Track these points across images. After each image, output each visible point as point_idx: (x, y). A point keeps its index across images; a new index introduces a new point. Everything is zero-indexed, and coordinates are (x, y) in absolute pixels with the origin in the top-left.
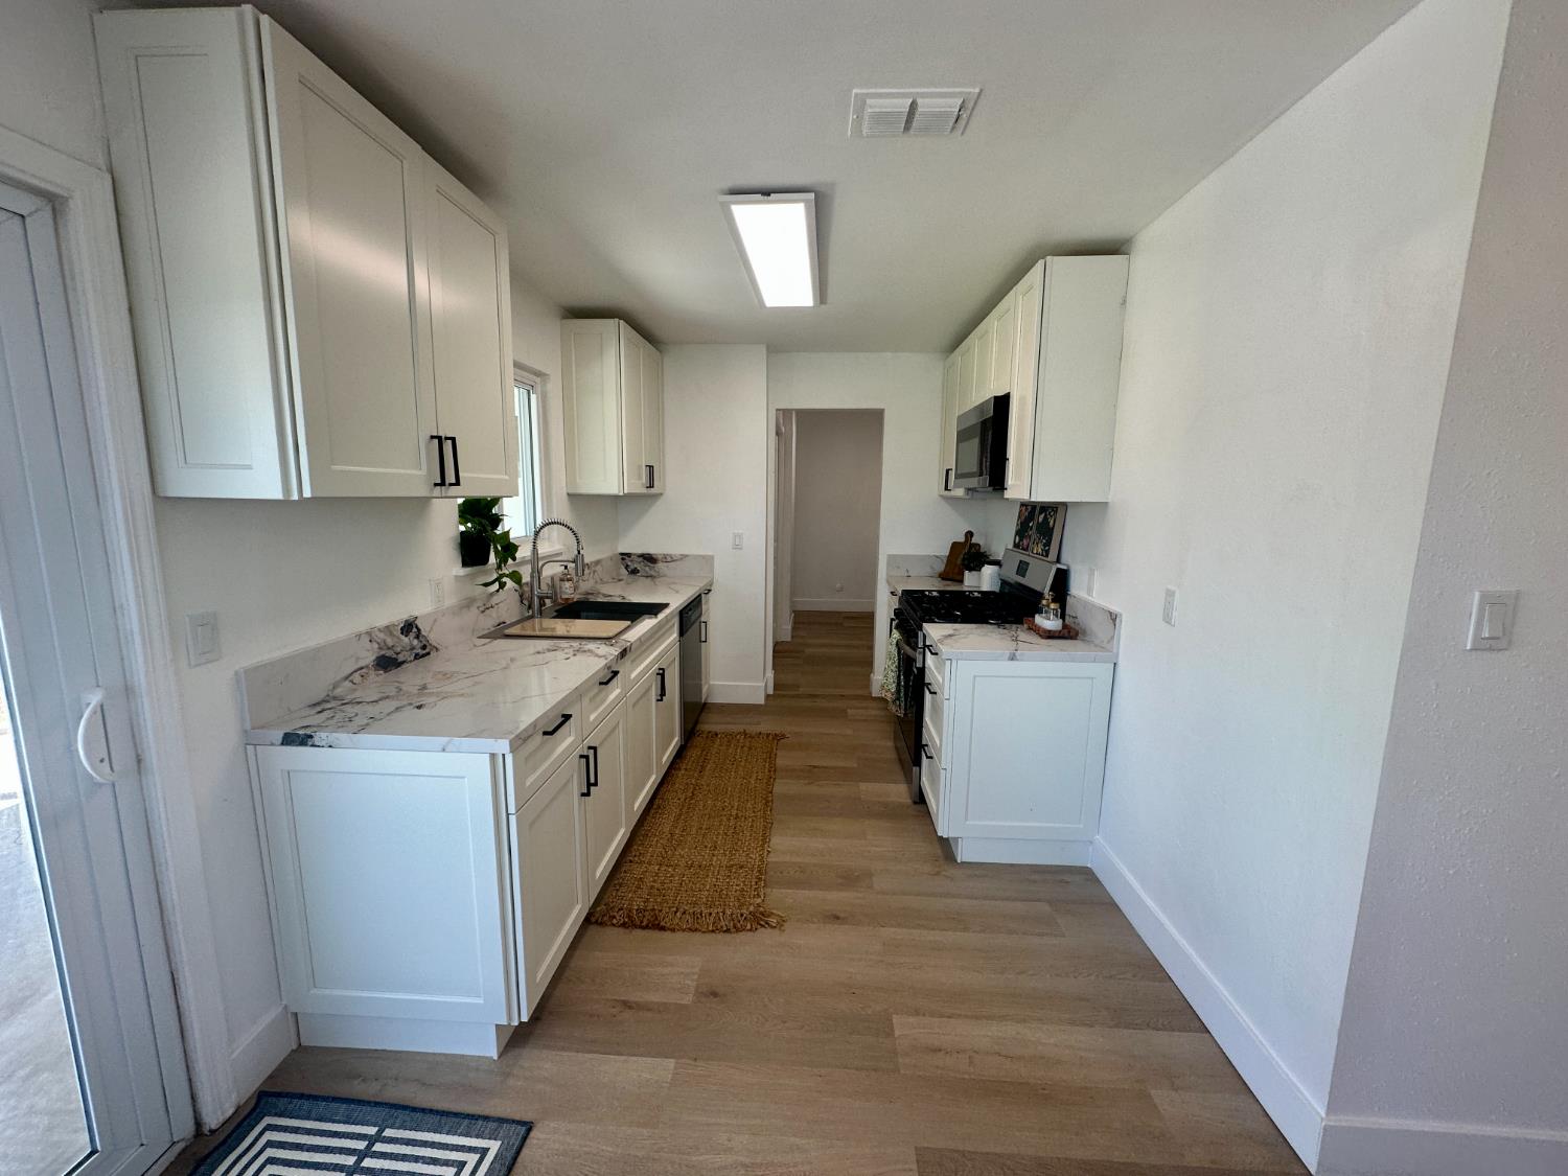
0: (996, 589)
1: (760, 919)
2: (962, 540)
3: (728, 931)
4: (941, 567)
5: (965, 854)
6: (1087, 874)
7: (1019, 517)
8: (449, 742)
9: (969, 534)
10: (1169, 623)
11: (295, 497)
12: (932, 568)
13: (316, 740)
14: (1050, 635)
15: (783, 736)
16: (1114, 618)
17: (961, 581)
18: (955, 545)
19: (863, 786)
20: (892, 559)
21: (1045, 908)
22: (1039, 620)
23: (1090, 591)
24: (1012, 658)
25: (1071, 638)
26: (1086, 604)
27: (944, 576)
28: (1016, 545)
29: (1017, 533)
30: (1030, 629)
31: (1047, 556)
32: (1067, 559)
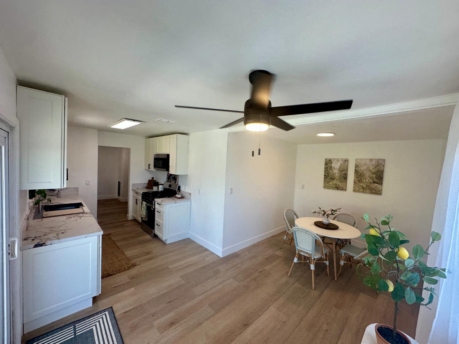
0: (163, 190)
1: (134, 265)
2: (151, 179)
3: (128, 269)
4: (146, 186)
5: (168, 242)
6: (189, 239)
7: (168, 175)
8: (87, 236)
9: (153, 178)
10: (199, 194)
11: (63, 188)
12: (144, 186)
13: (46, 244)
14: (180, 198)
15: (110, 234)
16: (190, 194)
17: (153, 189)
18: (149, 181)
19: (139, 238)
20: (133, 185)
21: (184, 245)
22: (177, 196)
23: (185, 190)
24: (175, 203)
25: (183, 198)
26: (185, 192)
27: (147, 188)
28: (167, 181)
29: (167, 179)
30: (175, 197)
31: (176, 183)
32: (180, 184)
